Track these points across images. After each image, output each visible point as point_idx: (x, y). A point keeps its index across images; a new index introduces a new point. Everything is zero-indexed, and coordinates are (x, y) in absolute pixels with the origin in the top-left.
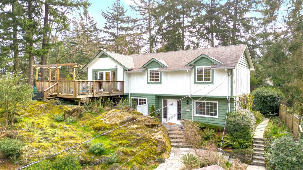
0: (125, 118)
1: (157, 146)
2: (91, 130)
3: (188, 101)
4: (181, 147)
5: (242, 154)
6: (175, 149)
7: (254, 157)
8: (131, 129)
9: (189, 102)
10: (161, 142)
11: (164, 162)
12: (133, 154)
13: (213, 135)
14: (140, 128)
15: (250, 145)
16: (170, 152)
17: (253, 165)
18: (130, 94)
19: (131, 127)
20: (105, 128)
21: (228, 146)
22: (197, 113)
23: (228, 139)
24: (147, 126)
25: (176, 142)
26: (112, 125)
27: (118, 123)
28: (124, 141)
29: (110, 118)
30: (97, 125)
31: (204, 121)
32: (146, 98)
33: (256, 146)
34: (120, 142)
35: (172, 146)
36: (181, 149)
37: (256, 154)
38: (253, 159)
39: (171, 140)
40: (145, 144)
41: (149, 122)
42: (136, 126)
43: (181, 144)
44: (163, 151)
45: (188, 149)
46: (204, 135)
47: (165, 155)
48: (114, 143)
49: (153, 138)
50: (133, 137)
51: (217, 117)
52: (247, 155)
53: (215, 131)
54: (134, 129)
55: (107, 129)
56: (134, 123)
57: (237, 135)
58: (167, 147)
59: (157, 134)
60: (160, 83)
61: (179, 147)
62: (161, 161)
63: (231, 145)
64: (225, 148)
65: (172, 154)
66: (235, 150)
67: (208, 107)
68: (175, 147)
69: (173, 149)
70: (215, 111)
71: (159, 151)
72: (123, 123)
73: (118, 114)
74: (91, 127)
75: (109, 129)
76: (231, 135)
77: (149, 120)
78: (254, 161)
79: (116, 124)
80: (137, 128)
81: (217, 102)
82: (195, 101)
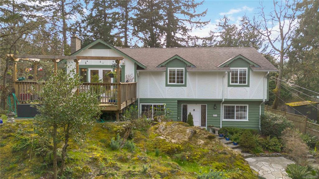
9: (217, 106)
18: (140, 99)
51: (247, 120)
60: (185, 85)
67: (237, 111)
81: (248, 106)
82: (223, 105)
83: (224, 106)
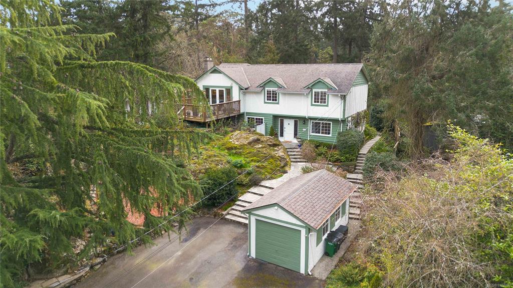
0: (251, 139)
1: (280, 162)
2: (224, 150)
3: (304, 121)
4: (299, 162)
5: (347, 166)
6: (294, 164)
7: (357, 168)
8: (257, 149)
9: (306, 122)
10: (283, 158)
11: (287, 173)
12: (264, 167)
13: (326, 152)
14: (264, 147)
15: (354, 159)
16: (290, 166)
17: (355, 173)
18: (246, 112)
19: (257, 146)
20: (236, 148)
21: (337, 160)
22: (312, 132)
23: (338, 154)
24: (270, 145)
25: (295, 158)
26: (241, 145)
27: (245, 143)
28: (255, 158)
29: (238, 139)
30: (229, 145)
31: (319, 139)
32: (263, 118)
33: (359, 160)
34: (252, 159)
35: (292, 161)
36: (299, 163)
37: (358, 166)
38: (355, 169)
39: (290, 157)
40: (271, 160)
41: (271, 142)
42: (260, 146)
43: (298, 160)
44: (286, 165)
45: (304, 163)
46: (318, 152)
47: (287, 168)
48: (248, 160)
49: (277, 155)
50: (262, 155)
51: (330, 135)
52: (350, 167)
53: (328, 148)
54: (259, 148)
55: (238, 149)
56: (259, 143)
57: (345, 151)
58: (288, 162)
59: (279, 152)
60: (278, 103)
61: (297, 162)
62: (285, 172)
63: (340, 159)
64: (335, 162)
65: (292, 168)
66: (342, 163)
67: (323, 127)
68: (294, 162)
69: (292, 163)
70: (330, 130)
71: (282, 165)
72: (250, 143)
73: (244, 135)
74: (224, 147)
75: (240, 149)
76: (341, 151)
77: (271, 140)
78: (356, 171)
79: (244, 145)
80: (262, 147)
81: (331, 123)
82: (311, 121)
83: (313, 122)
